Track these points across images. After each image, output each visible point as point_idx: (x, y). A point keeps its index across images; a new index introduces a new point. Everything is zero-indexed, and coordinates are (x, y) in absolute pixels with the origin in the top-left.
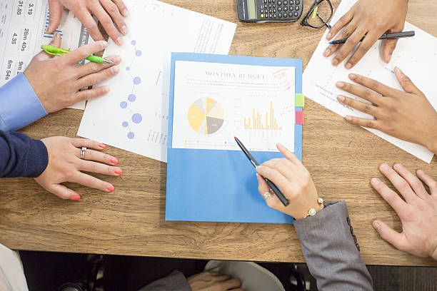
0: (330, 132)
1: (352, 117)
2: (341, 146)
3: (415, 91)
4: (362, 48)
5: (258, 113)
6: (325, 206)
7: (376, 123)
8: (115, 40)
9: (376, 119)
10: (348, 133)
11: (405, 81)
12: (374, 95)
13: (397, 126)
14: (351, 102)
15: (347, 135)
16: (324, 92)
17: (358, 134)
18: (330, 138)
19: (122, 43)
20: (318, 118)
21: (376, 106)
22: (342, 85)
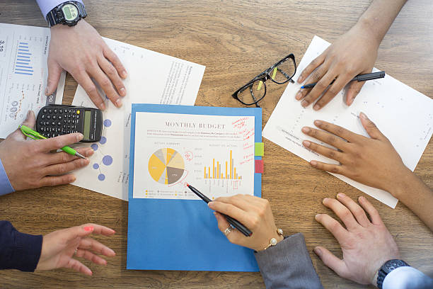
0: (296, 177)
1: (317, 162)
2: (307, 191)
3: (380, 137)
4: (331, 92)
5: (218, 163)
6: (285, 238)
7: (340, 168)
8: (114, 102)
9: (341, 164)
10: (313, 178)
11: (370, 127)
12: (339, 141)
13: (361, 172)
14: (317, 147)
15: (313, 181)
16: (290, 137)
17: (323, 179)
18: (296, 183)
19: (121, 105)
20: (283, 162)
21: (341, 151)
22: (308, 130)
